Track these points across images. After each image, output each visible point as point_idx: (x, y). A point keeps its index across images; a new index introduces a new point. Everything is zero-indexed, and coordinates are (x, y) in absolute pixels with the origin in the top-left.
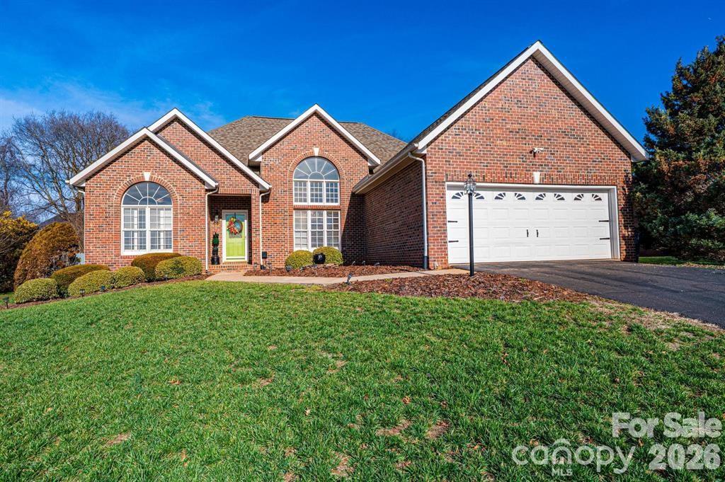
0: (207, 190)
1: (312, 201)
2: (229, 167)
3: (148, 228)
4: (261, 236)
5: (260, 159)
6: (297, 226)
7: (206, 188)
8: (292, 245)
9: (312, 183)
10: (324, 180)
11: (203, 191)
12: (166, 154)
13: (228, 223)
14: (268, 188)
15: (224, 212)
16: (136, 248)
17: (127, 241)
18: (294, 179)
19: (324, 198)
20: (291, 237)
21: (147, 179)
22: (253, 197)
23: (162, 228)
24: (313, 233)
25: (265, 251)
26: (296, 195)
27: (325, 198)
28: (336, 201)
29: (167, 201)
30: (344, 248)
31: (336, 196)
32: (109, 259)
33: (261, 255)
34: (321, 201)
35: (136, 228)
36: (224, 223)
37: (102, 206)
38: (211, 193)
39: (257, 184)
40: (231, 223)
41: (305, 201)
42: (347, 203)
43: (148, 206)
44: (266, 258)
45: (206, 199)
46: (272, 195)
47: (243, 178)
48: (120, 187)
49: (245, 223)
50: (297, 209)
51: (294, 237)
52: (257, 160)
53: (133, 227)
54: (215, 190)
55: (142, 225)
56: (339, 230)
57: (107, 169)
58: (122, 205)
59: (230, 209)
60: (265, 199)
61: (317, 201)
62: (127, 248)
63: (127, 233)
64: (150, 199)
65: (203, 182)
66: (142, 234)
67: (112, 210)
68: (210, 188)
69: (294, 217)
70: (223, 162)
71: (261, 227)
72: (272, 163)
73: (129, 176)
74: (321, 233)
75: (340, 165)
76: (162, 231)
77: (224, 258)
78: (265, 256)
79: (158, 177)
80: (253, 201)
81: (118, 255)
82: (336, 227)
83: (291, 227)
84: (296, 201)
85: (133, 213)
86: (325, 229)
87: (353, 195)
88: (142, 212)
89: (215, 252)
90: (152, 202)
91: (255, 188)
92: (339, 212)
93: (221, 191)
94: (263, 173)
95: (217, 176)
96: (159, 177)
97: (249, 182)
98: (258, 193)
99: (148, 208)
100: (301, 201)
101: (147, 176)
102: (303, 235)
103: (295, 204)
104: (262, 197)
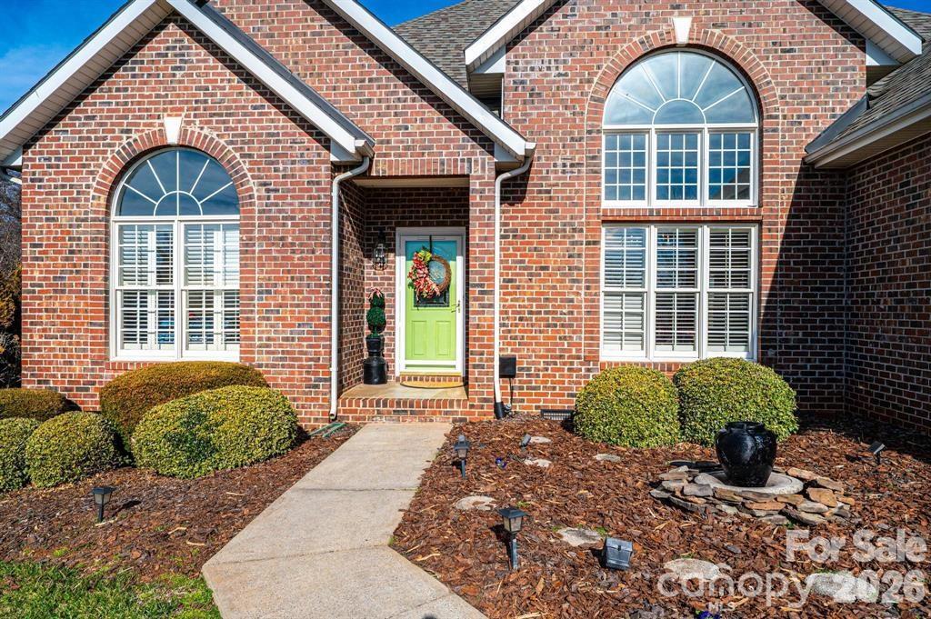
0: (337, 168)
1: (662, 194)
2: (403, 90)
3: (178, 284)
4: (497, 309)
5: (499, 66)
6: (613, 278)
7: (333, 158)
8: (593, 338)
9: (662, 133)
10: (706, 126)
11: (324, 170)
12: (223, 61)
13: (411, 263)
14: (521, 152)
15: (403, 234)
16: (151, 338)
17: (129, 320)
18: (605, 127)
19: (704, 183)
20: (593, 311)
21: (172, 137)
22: (475, 185)
23: (218, 283)
24: (664, 301)
25: (509, 353)
26: (611, 176)
27: (707, 184)
28: (744, 194)
29: (227, 203)
30: (771, 353)
31: (744, 175)
32: (78, 369)
33: (497, 363)
34: (691, 193)
35: (152, 283)
36: (401, 266)
37: (63, 220)
38: (349, 174)
39: (487, 142)
40: (419, 264)
41: (640, 194)
42: (782, 200)
43: (177, 217)
44: (512, 376)
45: (335, 194)
46: (534, 179)
47: (446, 125)
48: (105, 166)
49: (458, 265)
50: (612, 221)
51: (602, 310)
52: (490, 71)
53: (143, 278)
54: (358, 164)
55: (163, 276)
56: (753, 288)
57: (73, 114)
58: (113, 217)
59: (418, 225)
60: (514, 191)
61: (677, 194)
62: (129, 338)
63: (129, 297)
64: (183, 198)
65: (325, 141)
66: (165, 299)
67: (85, 232)
68: (345, 159)
69: (603, 247)
70: (386, 76)
71: (497, 281)
72: (536, 75)
73: (128, 131)
74: (688, 301)
75: (762, 70)
76: (219, 292)
77: (400, 363)
78: (508, 368)
79: (203, 132)
80: (475, 198)
81: (102, 360)
82: (742, 279)
83: (592, 282)
84: (611, 194)
85: (143, 239)
86: (704, 285)
87: (808, 171)
88: (165, 236)
89: (376, 346)
90: (188, 207)
91: (480, 155)
92: (754, 230)
93: (380, 167)
94: (507, 108)
95: (368, 122)
96: (206, 131)
97: (462, 135)
98: (489, 173)
99: (178, 223)
100: (625, 194)
101: (172, 129)
102: (630, 305)
103: (606, 204)
104: (504, 184)
